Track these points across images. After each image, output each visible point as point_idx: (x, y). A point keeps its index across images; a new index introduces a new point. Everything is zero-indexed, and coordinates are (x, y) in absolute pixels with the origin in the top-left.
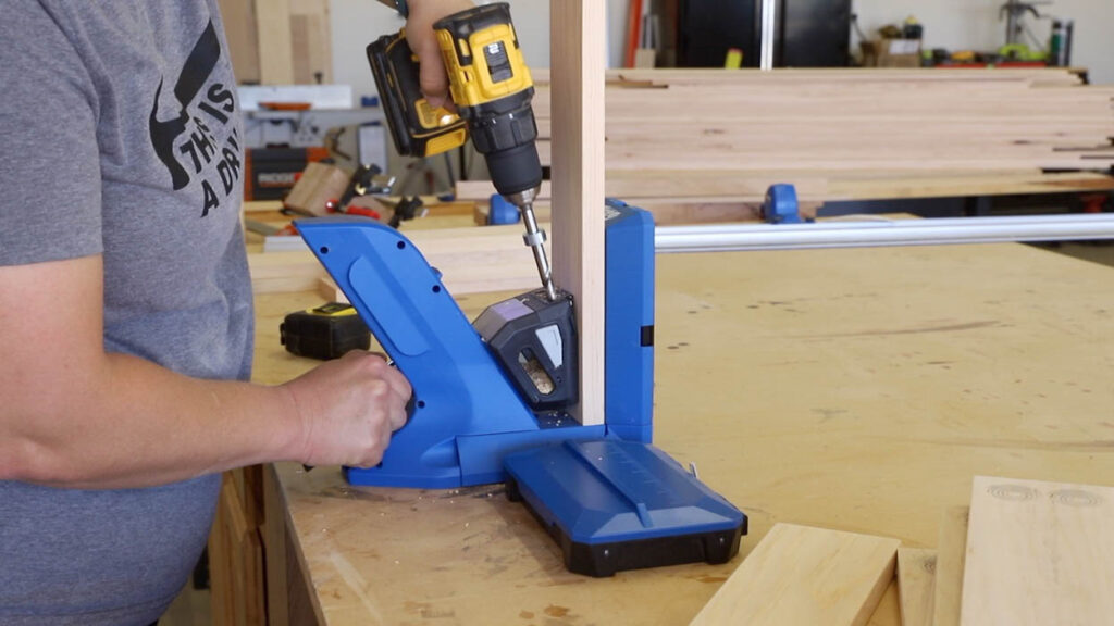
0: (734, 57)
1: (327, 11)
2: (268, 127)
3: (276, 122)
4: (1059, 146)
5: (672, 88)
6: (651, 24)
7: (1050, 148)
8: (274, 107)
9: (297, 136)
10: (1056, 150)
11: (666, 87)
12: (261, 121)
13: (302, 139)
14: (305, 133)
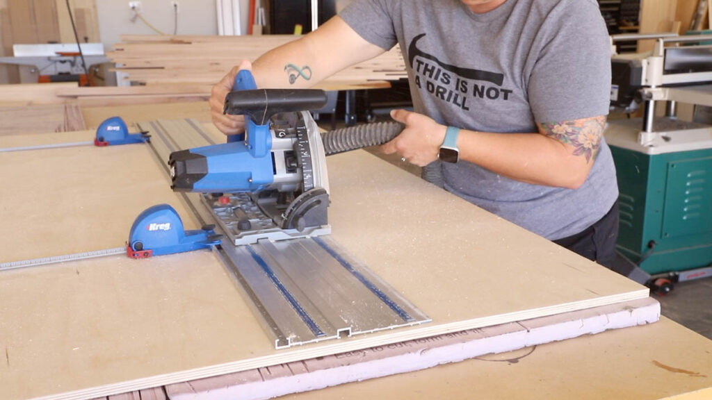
0: (298, 29)
1: (95, 7)
2: (59, 64)
3: (63, 62)
4: (376, 69)
5: (194, 44)
6: (261, 12)
7: (372, 70)
8: (63, 54)
9: (75, 68)
10: (374, 71)
11: (190, 43)
12: (55, 62)
13: (77, 70)
14: (78, 67)
